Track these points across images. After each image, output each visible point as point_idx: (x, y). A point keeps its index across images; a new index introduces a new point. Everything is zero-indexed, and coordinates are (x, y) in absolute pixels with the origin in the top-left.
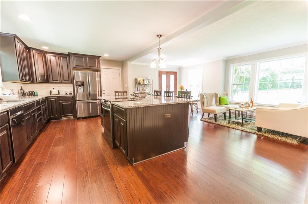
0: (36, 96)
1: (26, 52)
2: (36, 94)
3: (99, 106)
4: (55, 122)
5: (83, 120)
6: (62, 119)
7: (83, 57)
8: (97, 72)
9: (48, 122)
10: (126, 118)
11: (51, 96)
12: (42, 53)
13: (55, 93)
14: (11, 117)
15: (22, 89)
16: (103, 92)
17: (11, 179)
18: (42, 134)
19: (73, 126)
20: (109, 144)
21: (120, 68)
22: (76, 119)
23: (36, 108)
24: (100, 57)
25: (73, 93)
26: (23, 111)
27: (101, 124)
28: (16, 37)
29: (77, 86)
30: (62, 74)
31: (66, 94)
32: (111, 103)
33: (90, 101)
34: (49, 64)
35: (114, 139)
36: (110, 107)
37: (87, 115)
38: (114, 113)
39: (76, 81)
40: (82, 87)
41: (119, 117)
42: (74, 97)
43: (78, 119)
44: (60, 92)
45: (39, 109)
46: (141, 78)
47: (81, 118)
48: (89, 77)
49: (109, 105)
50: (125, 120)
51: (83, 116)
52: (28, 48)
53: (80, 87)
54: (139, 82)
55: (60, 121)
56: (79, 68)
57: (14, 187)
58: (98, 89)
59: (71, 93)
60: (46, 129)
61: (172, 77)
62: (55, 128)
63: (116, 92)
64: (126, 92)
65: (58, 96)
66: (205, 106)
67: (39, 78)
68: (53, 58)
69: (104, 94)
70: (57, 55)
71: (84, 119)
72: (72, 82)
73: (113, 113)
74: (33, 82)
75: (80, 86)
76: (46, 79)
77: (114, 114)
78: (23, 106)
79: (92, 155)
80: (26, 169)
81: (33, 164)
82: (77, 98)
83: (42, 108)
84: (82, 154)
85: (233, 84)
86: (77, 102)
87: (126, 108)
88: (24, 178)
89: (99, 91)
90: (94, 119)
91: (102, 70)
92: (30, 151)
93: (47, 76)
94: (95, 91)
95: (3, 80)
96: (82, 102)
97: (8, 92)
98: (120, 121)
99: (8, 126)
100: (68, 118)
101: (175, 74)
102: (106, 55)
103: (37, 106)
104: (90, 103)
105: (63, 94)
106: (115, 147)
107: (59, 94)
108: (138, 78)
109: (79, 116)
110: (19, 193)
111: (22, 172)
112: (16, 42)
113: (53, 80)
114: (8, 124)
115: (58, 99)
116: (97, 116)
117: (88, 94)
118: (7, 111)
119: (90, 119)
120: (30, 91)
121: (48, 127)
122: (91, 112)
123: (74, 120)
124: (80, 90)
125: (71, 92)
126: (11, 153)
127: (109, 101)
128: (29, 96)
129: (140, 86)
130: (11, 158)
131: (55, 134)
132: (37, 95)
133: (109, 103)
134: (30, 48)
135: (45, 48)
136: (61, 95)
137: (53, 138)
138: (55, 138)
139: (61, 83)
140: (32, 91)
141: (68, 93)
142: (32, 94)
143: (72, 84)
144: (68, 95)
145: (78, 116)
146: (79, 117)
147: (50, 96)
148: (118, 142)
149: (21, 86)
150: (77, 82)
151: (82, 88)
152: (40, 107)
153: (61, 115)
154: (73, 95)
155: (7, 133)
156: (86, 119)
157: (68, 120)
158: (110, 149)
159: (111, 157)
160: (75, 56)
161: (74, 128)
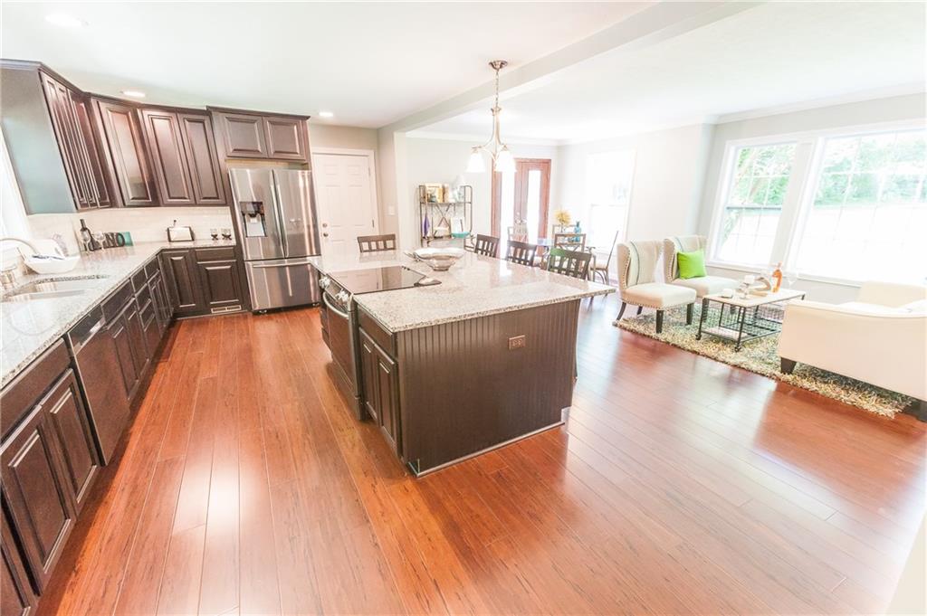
0: (128, 248)
1: (80, 109)
2: (126, 240)
3: (313, 276)
4: (193, 323)
5: (272, 319)
6: (210, 313)
7: (253, 122)
8: (300, 172)
9: (173, 323)
10: (396, 354)
11: (173, 246)
12: (128, 109)
13: (180, 232)
14: (76, 349)
15: (84, 229)
16: (321, 230)
17: (101, 511)
18: (162, 367)
19: (245, 341)
20: (349, 406)
21: (371, 153)
22: (251, 314)
23: (136, 295)
24: (308, 117)
25: (233, 236)
26: (103, 319)
27: (324, 338)
28: (43, 69)
29: (244, 215)
30: (193, 177)
31: (215, 237)
32: (351, 296)
33: (286, 262)
34: (154, 145)
35: (362, 397)
36: (349, 309)
37: (279, 303)
38: (361, 327)
39: (240, 200)
40: (258, 220)
41: (376, 345)
42: (237, 251)
43: (257, 313)
44: (195, 231)
45: (144, 297)
46: (437, 185)
47: (263, 310)
48: (278, 187)
49: (346, 303)
50: (393, 363)
51: (270, 307)
52: (82, 97)
53: (254, 220)
54: (432, 197)
55: (206, 322)
56: (245, 155)
57: (112, 535)
58: (306, 220)
59: (227, 237)
60: (171, 347)
61: (535, 176)
62: (194, 343)
63: (361, 240)
64: (392, 237)
65: (190, 245)
66: (630, 281)
67: (129, 193)
68: (163, 126)
69: (325, 235)
70: (173, 115)
71: (272, 315)
72: (228, 203)
73: (357, 326)
74: (113, 204)
75: (252, 216)
76: (151, 194)
77: (360, 329)
78: (102, 305)
79: (307, 442)
80: (137, 478)
81: (151, 464)
82: (249, 254)
83: (152, 289)
84: (277, 437)
85: (728, 208)
86: (248, 265)
87: (396, 331)
88: (135, 507)
89: (309, 227)
90: (302, 314)
91: (316, 161)
92: (137, 421)
93: (153, 184)
94: (298, 224)
95: (28, 212)
96: (262, 264)
97: (48, 247)
98: (379, 358)
99: (73, 375)
100: (226, 310)
101: (545, 165)
102: (326, 115)
103: (138, 288)
104: (287, 268)
105: (204, 241)
106: (365, 417)
107: (193, 240)
108: (427, 185)
110: (129, 551)
111: (128, 489)
112: (47, 86)
113: (170, 198)
114: (71, 371)
115: (194, 255)
116: (309, 306)
117: (279, 240)
118: (65, 337)
119: (288, 313)
120: (108, 231)
121: (177, 341)
122: (291, 294)
123: (246, 317)
124: (255, 228)
125: (228, 234)
126: (93, 445)
127: (347, 292)
128: (109, 247)
129: (435, 209)
130: (93, 460)
131: (199, 366)
132: (131, 244)
133: (343, 296)
134: (89, 95)
136: (199, 244)
137: (194, 380)
138: (199, 382)
139: (196, 205)
140: (115, 231)
141: (220, 236)
142: (117, 241)
143: (228, 208)
144: (221, 242)
145: (255, 307)
146: (257, 308)
147: (167, 245)
148: (374, 409)
149: (82, 221)
150: (242, 204)
151: (261, 223)
152: (147, 287)
153: (206, 303)
154: (233, 242)
155: (74, 394)
156: (277, 315)
157: (227, 319)
158: (351, 423)
159: (357, 449)
160: (231, 120)
161: (247, 345)
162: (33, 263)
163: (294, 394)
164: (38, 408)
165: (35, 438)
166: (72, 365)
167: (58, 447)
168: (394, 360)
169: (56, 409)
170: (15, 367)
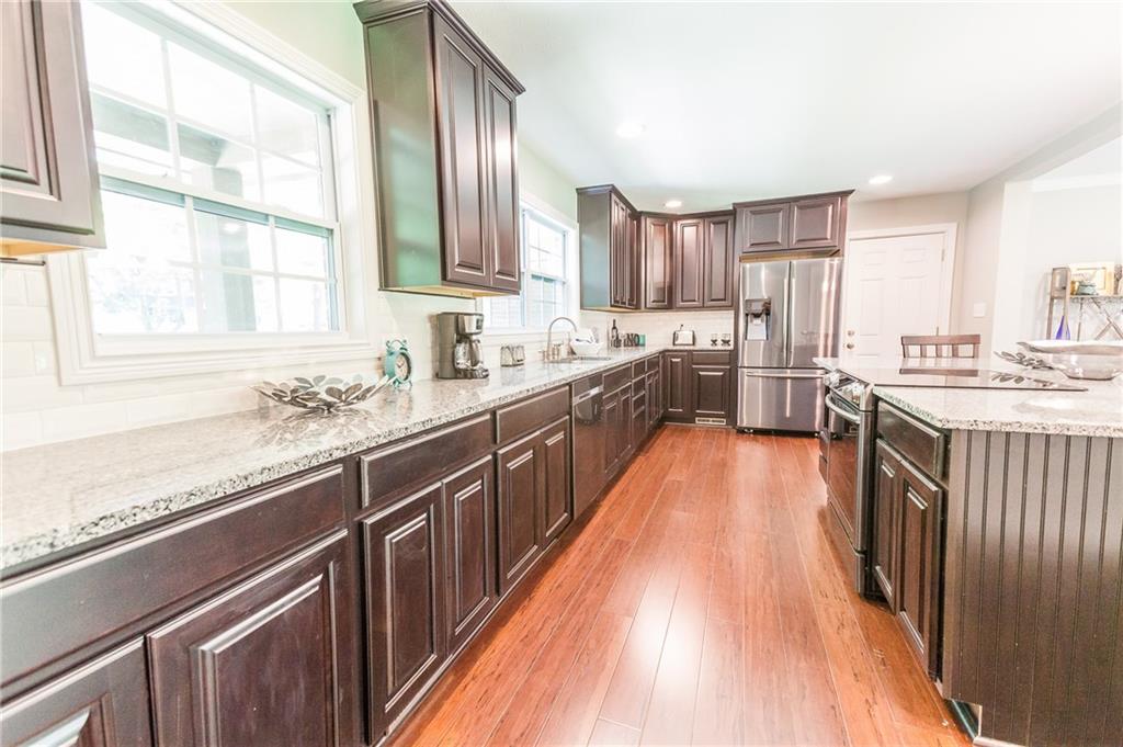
0: (639, 348)
1: (632, 224)
2: (641, 342)
4: (676, 429)
5: (757, 441)
6: (694, 422)
7: (779, 211)
8: (827, 259)
9: (660, 424)
10: (945, 475)
11: (675, 348)
12: (666, 220)
13: (685, 338)
14: (576, 400)
15: (614, 328)
16: (844, 339)
17: (561, 559)
18: (641, 458)
19: (721, 455)
20: (843, 568)
21: (952, 228)
22: (735, 431)
23: (633, 381)
24: (851, 192)
25: (732, 343)
26: (602, 387)
27: (820, 470)
28: (614, 190)
29: (747, 315)
30: (707, 280)
31: (714, 342)
32: (869, 389)
33: (789, 373)
34: (679, 253)
35: (869, 556)
36: (863, 407)
37: (773, 426)
38: (881, 437)
39: (747, 298)
40: (762, 321)
41: (904, 462)
42: (733, 356)
43: (741, 431)
44: (697, 337)
45: (640, 385)
46: (1099, 265)
47: (749, 429)
48: (793, 281)
49: (858, 398)
50: (934, 488)
51: (759, 425)
52: (636, 216)
53: (758, 321)
54: (1082, 285)
55: (688, 430)
56: (764, 251)
57: (562, 583)
58: (824, 326)
59: (726, 342)
60: (652, 445)
62: (672, 446)
63: (906, 341)
64: (974, 340)
65: (692, 348)
67: (651, 296)
68: (690, 233)
69: (849, 347)
70: (701, 220)
71: (759, 437)
72: (734, 306)
73: (874, 435)
74: (637, 307)
75: (757, 316)
76: (668, 300)
77: (878, 441)
78: (604, 375)
80: (593, 544)
81: (606, 538)
82: (744, 360)
83: (647, 383)
86: (743, 373)
87: (950, 426)
88: (584, 567)
89: (826, 336)
90: (797, 442)
91: (852, 249)
92: (609, 496)
93: (671, 288)
94: (812, 334)
95: (582, 307)
96: (760, 372)
97: (587, 334)
98: (907, 483)
99: (568, 422)
100: (711, 422)
102: (880, 181)
103: (636, 376)
104: (789, 381)
105: (704, 344)
106: (871, 593)
107: (694, 344)
109: (745, 420)
110: (567, 605)
111: (584, 551)
112: (613, 203)
113: (683, 301)
114: (568, 417)
115: (692, 357)
116: (810, 435)
117: (784, 350)
118: (569, 384)
119: (780, 438)
120: (630, 332)
121: (658, 441)
122: (788, 415)
123: (728, 433)
124: (758, 330)
125: (727, 339)
127: (860, 381)
128: (628, 345)
130: (566, 507)
131: (670, 467)
132: (643, 345)
133: (856, 389)
134: (641, 213)
135: (673, 206)
136: (698, 346)
137: (663, 478)
138: (666, 481)
139: (703, 307)
140: (635, 332)
141: (719, 342)
142: (634, 341)
143: (733, 312)
144: (719, 346)
145: (741, 423)
146: (744, 425)
147: (671, 347)
148: (889, 578)
149: (614, 321)
150: (748, 302)
151: (764, 324)
152: (644, 379)
153: (692, 411)
154: (732, 347)
155: (565, 437)
156: (765, 437)
157: (709, 431)
158: (844, 593)
159: (846, 633)
160: (753, 213)
161: (723, 459)
162: (574, 344)
163: (764, 526)
164: (538, 433)
165: (529, 455)
166: (570, 414)
167: (544, 474)
168: (937, 485)
169: (549, 442)
170: (529, 388)
